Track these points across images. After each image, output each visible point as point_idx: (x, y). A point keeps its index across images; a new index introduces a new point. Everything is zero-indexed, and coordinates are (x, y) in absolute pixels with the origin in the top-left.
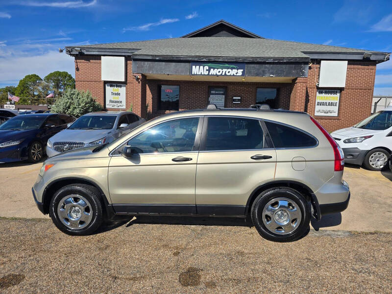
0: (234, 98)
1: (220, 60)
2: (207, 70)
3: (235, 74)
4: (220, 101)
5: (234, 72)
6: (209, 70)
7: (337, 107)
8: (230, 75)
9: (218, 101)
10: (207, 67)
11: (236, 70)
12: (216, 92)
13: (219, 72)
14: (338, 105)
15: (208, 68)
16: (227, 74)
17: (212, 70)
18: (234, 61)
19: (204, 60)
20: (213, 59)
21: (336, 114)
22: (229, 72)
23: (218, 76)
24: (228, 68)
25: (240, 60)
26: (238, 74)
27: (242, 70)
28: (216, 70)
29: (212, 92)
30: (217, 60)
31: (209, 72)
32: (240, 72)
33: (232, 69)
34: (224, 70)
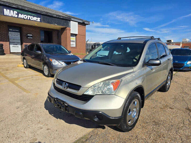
0: (28, 35)
1: (26, 9)
2: (16, 14)
3: (36, 20)
4: (17, 36)
5: (35, 18)
6: (18, 14)
7: (75, 43)
8: (33, 20)
9: (15, 36)
10: (15, 12)
11: (36, 18)
12: (13, 30)
13: (25, 17)
14: (75, 42)
15: (17, 13)
16: (31, 19)
17: (20, 15)
18: (35, 12)
19: (14, 6)
20: (20, 7)
21: (75, 46)
22: (32, 18)
23: (24, 19)
24: (31, 16)
25: (39, 12)
26: (37, 21)
27: (40, 19)
28: (23, 15)
29: (10, 30)
30: (23, 8)
31: (18, 16)
32: (39, 19)
33: (34, 16)
34: (29, 16)
